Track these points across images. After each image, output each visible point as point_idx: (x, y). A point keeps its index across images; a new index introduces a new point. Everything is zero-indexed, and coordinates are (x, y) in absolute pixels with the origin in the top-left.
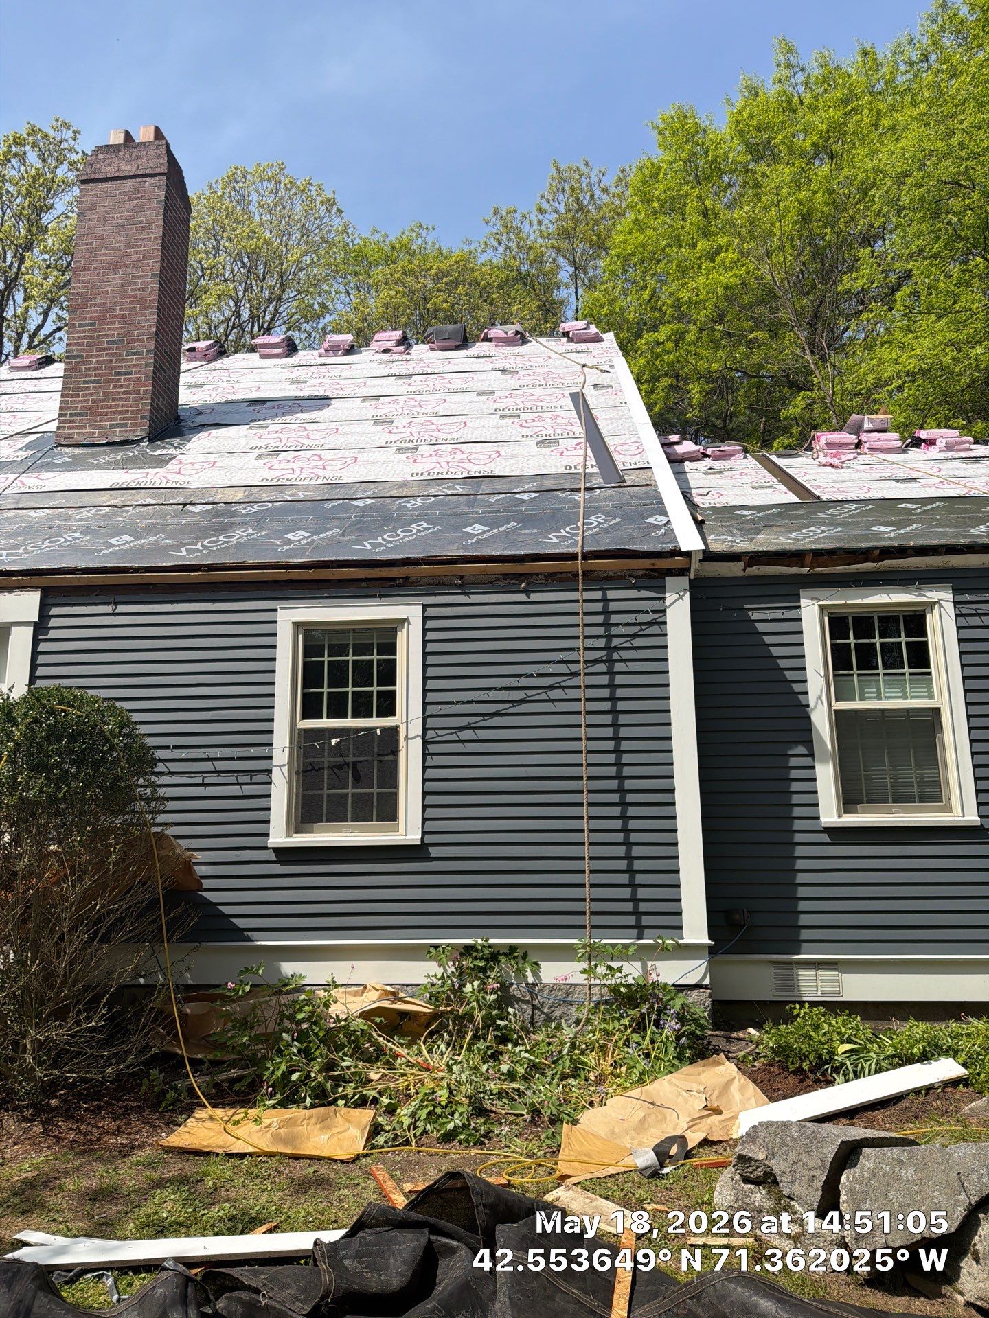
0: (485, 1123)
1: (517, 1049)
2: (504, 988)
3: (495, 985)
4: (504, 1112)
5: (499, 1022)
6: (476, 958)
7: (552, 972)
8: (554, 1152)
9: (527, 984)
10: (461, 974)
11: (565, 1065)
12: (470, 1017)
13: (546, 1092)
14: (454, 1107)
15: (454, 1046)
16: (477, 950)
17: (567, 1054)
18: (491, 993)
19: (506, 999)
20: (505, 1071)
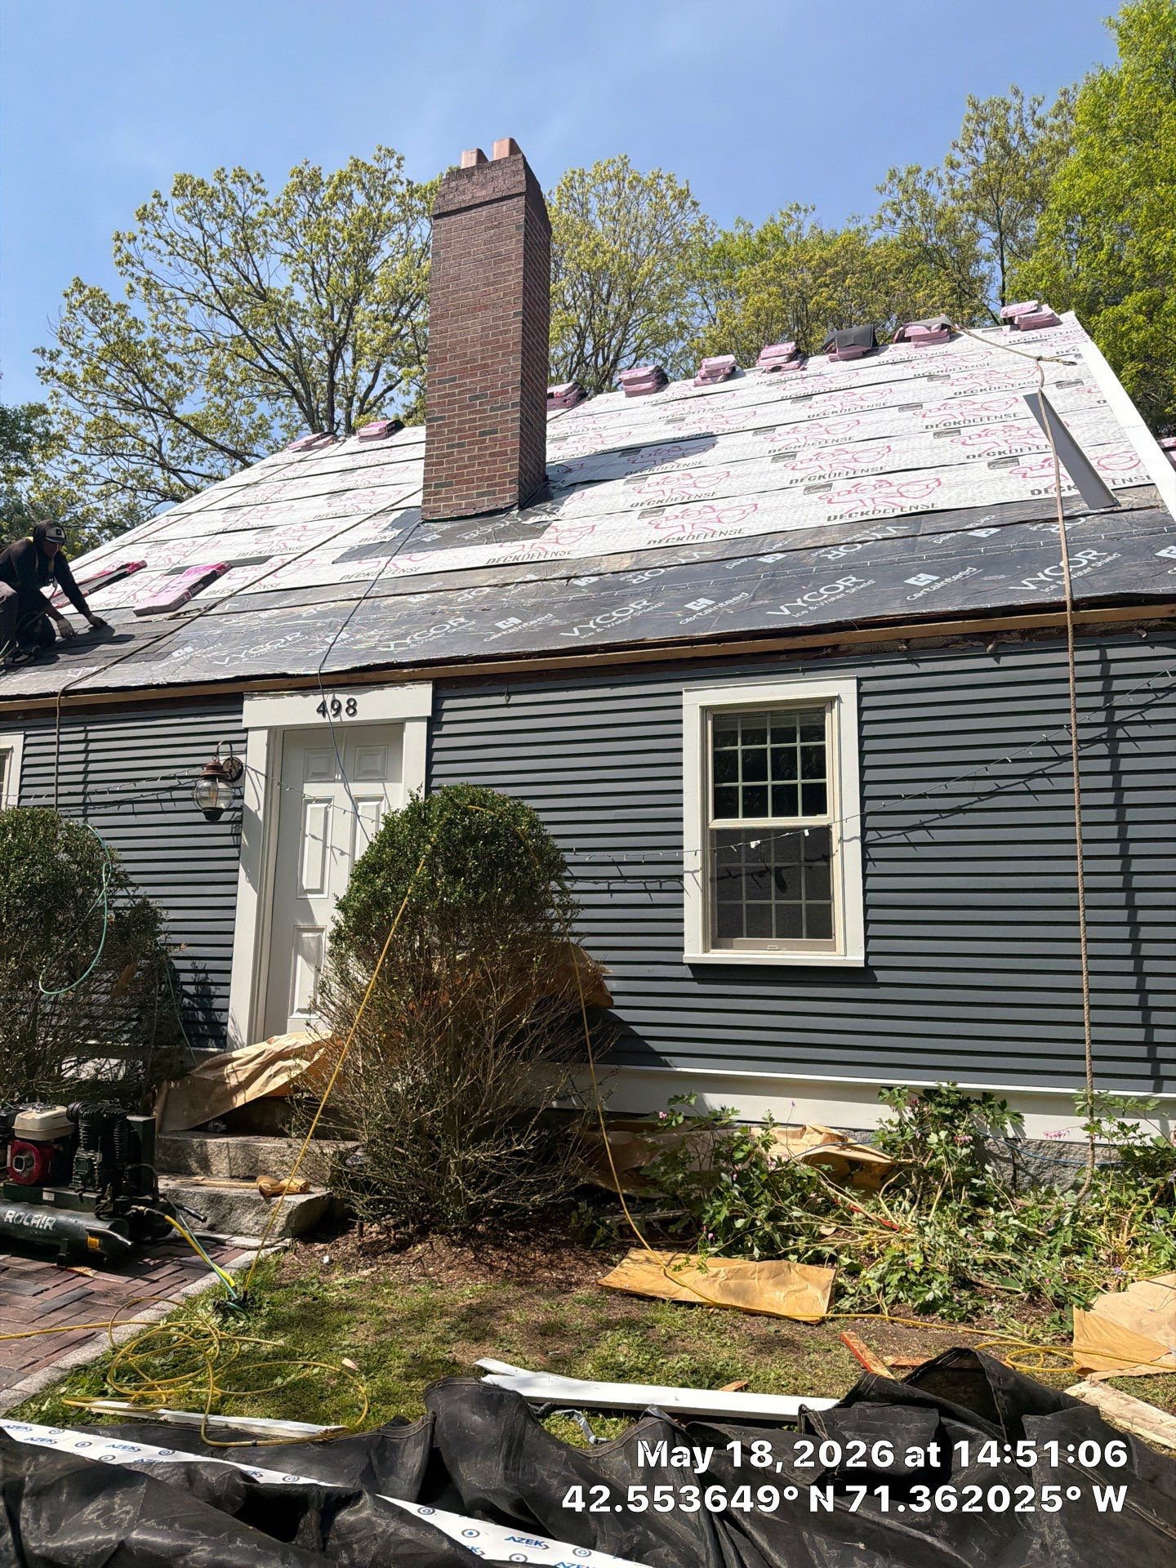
0: (971, 1297)
1: (1003, 1214)
2: (978, 1141)
3: (967, 1138)
4: (993, 1286)
5: (974, 1181)
6: (939, 1105)
7: (1038, 1127)
8: (1064, 1340)
9: (1007, 1139)
10: (921, 1122)
11: (1065, 1239)
12: (937, 1172)
13: (1046, 1268)
14: (931, 1275)
15: (923, 1206)
16: (941, 1095)
17: (1068, 1226)
18: (962, 1147)
19: (980, 1156)
20: (991, 1239)
